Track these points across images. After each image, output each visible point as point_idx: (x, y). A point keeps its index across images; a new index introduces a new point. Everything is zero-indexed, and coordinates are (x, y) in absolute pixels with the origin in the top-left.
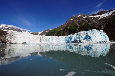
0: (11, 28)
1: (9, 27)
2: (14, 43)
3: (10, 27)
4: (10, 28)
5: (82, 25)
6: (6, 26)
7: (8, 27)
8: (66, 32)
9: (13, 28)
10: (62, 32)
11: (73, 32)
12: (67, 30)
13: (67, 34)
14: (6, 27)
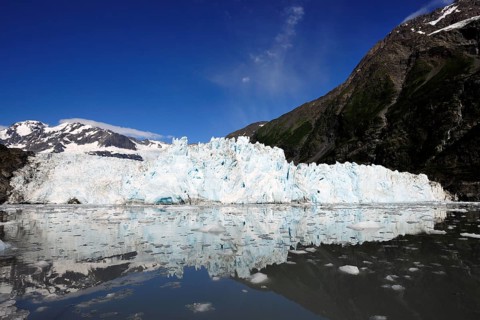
0: (92, 133)
1: (85, 131)
2: (33, 201)
3: (89, 130)
4: (87, 134)
5: (422, 81)
6: (76, 127)
7: (80, 130)
8: (325, 138)
9: (101, 133)
10: (305, 139)
11: (356, 135)
12: (328, 125)
13: (324, 147)
14: (73, 129)
